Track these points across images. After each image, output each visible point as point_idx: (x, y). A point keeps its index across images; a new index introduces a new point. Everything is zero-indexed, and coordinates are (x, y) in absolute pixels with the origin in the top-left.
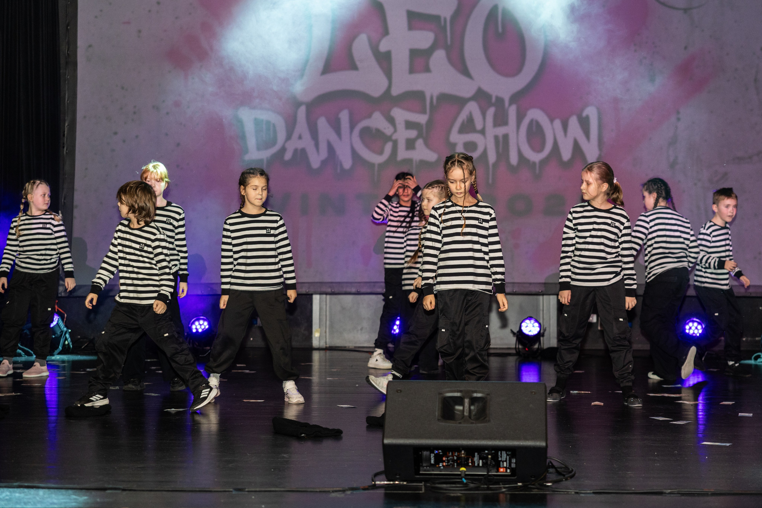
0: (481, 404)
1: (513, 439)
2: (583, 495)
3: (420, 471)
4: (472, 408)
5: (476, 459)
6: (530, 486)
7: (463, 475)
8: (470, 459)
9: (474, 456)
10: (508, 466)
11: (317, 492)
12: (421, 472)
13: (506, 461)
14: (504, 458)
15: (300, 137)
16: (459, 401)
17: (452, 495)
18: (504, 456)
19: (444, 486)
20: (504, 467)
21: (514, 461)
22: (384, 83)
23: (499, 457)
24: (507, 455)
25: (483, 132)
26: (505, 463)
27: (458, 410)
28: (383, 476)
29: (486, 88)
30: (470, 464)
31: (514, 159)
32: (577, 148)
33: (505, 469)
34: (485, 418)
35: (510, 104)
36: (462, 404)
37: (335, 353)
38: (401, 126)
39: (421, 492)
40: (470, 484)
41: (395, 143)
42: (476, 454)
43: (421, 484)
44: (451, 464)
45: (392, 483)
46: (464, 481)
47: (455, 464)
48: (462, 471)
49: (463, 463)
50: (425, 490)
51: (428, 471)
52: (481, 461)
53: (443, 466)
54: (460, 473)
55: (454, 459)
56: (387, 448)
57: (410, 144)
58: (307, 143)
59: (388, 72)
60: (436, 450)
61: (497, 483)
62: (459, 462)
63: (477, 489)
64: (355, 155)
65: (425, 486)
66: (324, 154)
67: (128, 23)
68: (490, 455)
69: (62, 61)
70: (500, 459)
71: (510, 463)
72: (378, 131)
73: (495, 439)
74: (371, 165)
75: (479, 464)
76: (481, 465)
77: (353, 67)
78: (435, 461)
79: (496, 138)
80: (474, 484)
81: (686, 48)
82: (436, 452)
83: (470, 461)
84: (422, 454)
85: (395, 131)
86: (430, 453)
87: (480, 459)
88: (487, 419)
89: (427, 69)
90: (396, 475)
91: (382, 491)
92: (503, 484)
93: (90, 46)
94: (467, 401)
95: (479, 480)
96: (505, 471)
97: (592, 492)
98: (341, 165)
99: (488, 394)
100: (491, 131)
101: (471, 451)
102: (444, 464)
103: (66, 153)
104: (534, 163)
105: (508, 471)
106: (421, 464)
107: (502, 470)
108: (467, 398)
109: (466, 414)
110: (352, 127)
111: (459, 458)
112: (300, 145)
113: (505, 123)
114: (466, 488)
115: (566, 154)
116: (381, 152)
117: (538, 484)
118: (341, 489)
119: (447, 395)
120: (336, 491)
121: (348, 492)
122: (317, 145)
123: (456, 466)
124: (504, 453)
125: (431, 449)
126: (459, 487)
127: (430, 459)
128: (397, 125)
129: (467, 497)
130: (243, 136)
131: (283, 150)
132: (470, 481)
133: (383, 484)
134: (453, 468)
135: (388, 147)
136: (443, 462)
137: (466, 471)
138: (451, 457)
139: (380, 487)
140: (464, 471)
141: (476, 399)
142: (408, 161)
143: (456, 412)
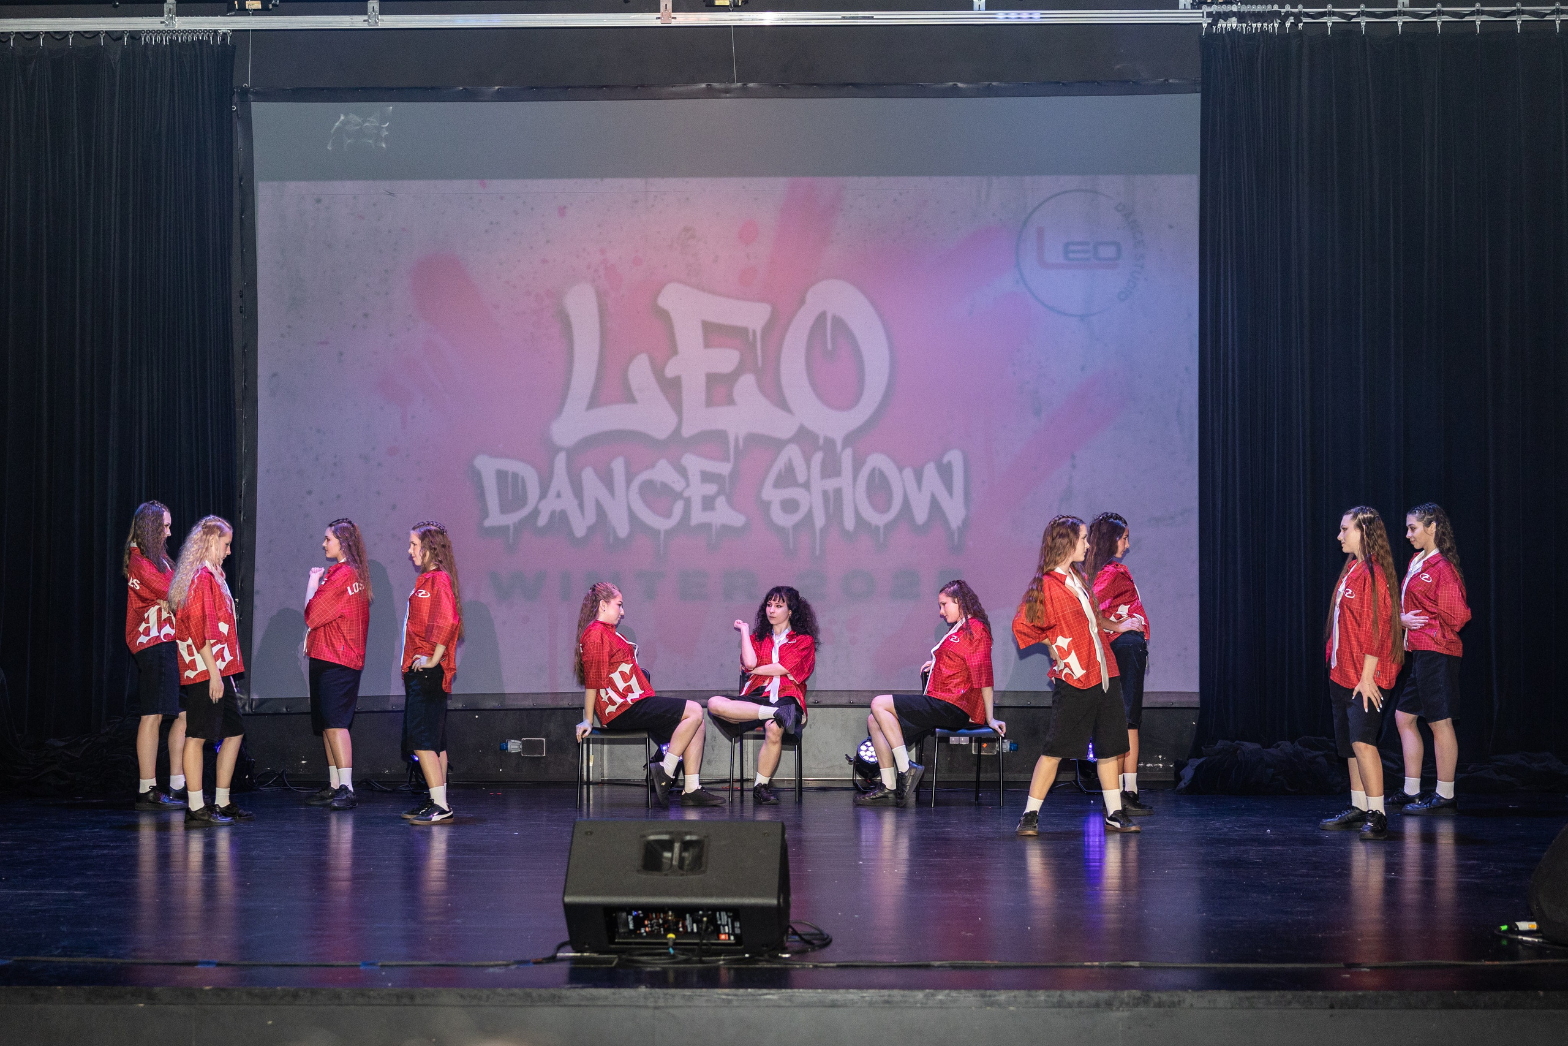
0: (697, 850)
1: (734, 895)
2: (822, 969)
3: (614, 939)
4: (685, 854)
5: (688, 922)
6: (757, 958)
7: (671, 943)
8: (681, 923)
9: (684, 919)
10: (731, 932)
11: (472, 966)
12: (616, 940)
13: (727, 925)
14: (724, 921)
15: (559, 495)
16: (668, 845)
17: (648, 969)
18: (723, 918)
19: (645, 958)
20: (725, 933)
21: (737, 924)
22: (672, 419)
23: (718, 919)
24: (728, 917)
25: (807, 486)
26: (726, 928)
27: (667, 858)
28: (569, 947)
29: (810, 425)
30: (681, 929)
31: (849, 523)
32: (935, 506)
33: (727, 935)
34: (700, 868)
35: (844, 446)
36: (671, 850)
37: (617, 788)
38: (695, 478)
39: (610, 966)
40: (679, 955)
41: (688, 502)
42: (688, 916)
43: (616, 956)
44: (655, 929)
45: (579, 954)
46: (671, 951)
47: (662, 929)
48: (670, 938)
49: (672, 927)
50: (617, 964)
51: (625, 939)
52: (695, 925)
53: (646, 931)
54: (665, 941)
55: (659, 922)
56: (569, 909)
57: (708, 503)
58: (568, 503)
59: (677, 405)
60: (635, 911)
61: (720, 955)
62: (666, 926)
63: (686, 961)
64: (633, 517)
65: (620, 959)
66: (591, 517)
67: (327, 343)
68: (705, 917)
69: (238, 396)
70: (719, 922)
71: (733, 928)
72: (664, 485)
73: (711, 895)
74: (655, 533)
75: (692, 929)
76: (695, 930)
77: (631, 399)
78: (635, 925)
79: (825, 493)
80: (687, 955)
81: (1083, 369)
82: (634, 913)
83: (680, 925)
84: (616, 917)
85: (688, 485)
86: (627, 915)
88: (704, 869)
89: (730, 401)
90: (585, 944)
91: (566, 966)
92: (725, 956)
93: (275, 375)
94: (677, 846)
95: (692, 951)
96: (727, 938)
97: (835, 965)
98: (615, 532)
99: (705, 837)
100: (819, 485)
101: (681, 911)
102: (647, 929)
103: (243, 519)
104: (877, 528)
105: (732, 938)
106: (617, 930)
107: (723, 937)
108: (678, 842)
109: (675, 863)
110: (629, 481)
111: (666, 921)
112: (558, 505)
113: (837, 473)
114: (673, 960)
115: (921, 515)
116: (668, 515)
117: (770, 956)
118: (505, 963)
119: (652, 838)
120: (496, 966)
121: (513, 967)
122: (581, 506)
123: (662, 932)
124: (723, 914)
125: (628, 909)
126: (664, 960)
127: (627, 924)
128: (690, 477)
129: (676, 971)
130: (481, 494)
131: (536, 513)
132: (681, 952)
133: (567, 957)
134: (658, 935)
135: (678, 508)
136: (646, 926)
137: (675, 939)
138: (655, 921)
139: (563, 959)
140: (672, 938)
141: (691, 842)
142: (706, 527)
143: (664, 860)
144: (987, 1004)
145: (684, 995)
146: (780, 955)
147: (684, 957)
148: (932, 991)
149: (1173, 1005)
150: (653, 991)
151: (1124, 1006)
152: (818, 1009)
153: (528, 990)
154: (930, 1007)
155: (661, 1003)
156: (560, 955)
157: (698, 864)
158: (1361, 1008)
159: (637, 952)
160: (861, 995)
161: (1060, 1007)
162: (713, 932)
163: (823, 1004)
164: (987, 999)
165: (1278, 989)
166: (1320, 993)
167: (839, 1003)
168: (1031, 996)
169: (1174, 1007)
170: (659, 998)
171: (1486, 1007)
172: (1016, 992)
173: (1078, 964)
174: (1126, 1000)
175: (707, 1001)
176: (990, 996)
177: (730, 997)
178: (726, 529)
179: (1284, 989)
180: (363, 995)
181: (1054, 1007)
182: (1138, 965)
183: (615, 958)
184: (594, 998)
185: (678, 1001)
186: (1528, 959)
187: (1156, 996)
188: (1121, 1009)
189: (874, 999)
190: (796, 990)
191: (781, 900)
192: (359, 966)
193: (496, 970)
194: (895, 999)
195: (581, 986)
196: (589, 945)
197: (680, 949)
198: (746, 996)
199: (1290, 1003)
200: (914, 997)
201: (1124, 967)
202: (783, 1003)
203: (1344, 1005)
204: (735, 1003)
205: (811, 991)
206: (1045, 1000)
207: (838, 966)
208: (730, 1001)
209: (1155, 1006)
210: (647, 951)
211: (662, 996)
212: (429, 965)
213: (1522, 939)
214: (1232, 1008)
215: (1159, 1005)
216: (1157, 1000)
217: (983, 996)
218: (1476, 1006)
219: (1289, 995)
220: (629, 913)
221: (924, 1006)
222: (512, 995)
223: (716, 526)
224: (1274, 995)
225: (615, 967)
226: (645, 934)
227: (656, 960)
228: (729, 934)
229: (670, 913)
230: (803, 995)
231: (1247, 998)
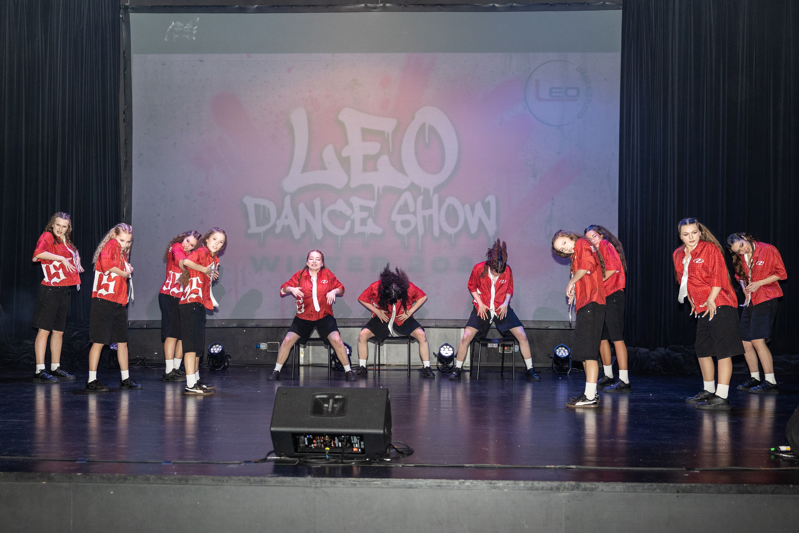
1: (361, 428)
2: (406, 467)
4: (335, 405)
5: (336, 441)
6: (372, 461)
7: (327, 453)
8: (332, 442)
9: (334, 440)
10: (359, 447)
11: (221, 464)
12: (298, 451)
13: (357, 443)
14: (355, 441)
15: (286, 217)
16: (326, 401)
17: (314, 466)
18: (355, 440)
19: (313, 460)
20: (356, 448)
21: (362, 443)
22: (345, 178)
23: (352, 440)
24: (357, 439)
25: (414, 213)
26: (357, 445)
27: (326, 407)
28: (274, 454)
29: (417, 182)
30: (333, 445)
31: (436, 233)
32: (481, 224)
33: (357, 449)
35: (434, 193)
36: (328, 403)
37: (316, 369)
38: (357, 209)
39: (294, 464)
40: (331, 460)
41: (353, 221)
42: (336, 438)
43: (297, 459)
44: (319, 445)
45: (279, 458)
46: (327, 457)
47: (323, 445)
48: (327, 450)
49: (328, 444)
50: (298, 463)
51: (303, 450)
52: (340, 443)
53: (314, 446)
54: (324, 451)
55: (321, 441)
56: (273, 434)
57: (364, 222)
58: (291, 221)
59: (348, 171)
60: (308, 435)
61: (353, 459)
62: (325, 443)
63: (335, 462)
64: (324, 228)
65: (300, 461)
66: (303, 229)
68: (345, 439)
70: (353, 442)
71: (360, 444)
72: (341, 212)
73: (348, 427)
74: (336, 237)
75: (339, 445)
76: (340, 446)
77: (324, 167)
78: (308, 443)
79: (424, 217)
80: (335, 459)
81: (559, 153)
82: (308, 437)
83: (332, 443)
84: (298, 438)
85: (353, 213)
86: (304, 437)
87: (339, 442)
88: (344, 414)
89: (375, 169)
90: (282, 452)
91: (271, 464)
92: (356, 460)
93: (141, 154)
94: (331, 401)
95: (338, 456)
96: (357, 450)
97: (413, 465)
98: (315, 237)
99: (346, 397)
100: (421, 213)
101: (332, 436)
102: (315, 445)
104: (451, 235)
105: (360, 450)
106: (298, 445)
107: (355, 449)
108: (332, 399)
109: (330, 410)
110: (323, 210)
111: (324, 441)
112: (286, 223)
113: (430, 207)
114: (328, 462)
115: (473, 229)
116: (343, 227)
117: (380, 460)
118: (238, 462)
119: (318, 397)
120: (234, 463)
121: (243, 464)
122: (298, 223)
123: (323, 447)
124: (355, 437)
125: (305, 434)
126: (324, 461)
127: (304, 442)
128: (354, 208)
129: (330, 468)
130: (246, 216)
131: (275, 226)
132: (332, 457)
133: (272, 459)
134: (321, 448)
135: (348, 224)
136: (314, 443)
137: (330, 450)
138: (319, 440)
139: (270, 461)
140: (328, 450)
141: (338, 399)
142: (362, 234)
143: (324, 408)
144: (492, 488)
145: (331, 481)
146: (385, 459)
147: (334, 460)
148: (463, 480)
149: (592, 490)
150: (315, 479)
151: (566, 490)
152: (403, 489)
153: (248, 477)
154: (463, 489)
155: (319, 485)
156: (269, 458)
157: (342, 411)
158: (694, 493)
159: (309, 457)
160: (425, 482)
161: (531, 490)
162: (349, 447)
163: (405, 487)
164: (492, 485)
165: (649, 482)
166: (672, 484)
167: (414, 487)
168: (516, 484)
169: (593, 491)
170: (318, 482)
171: (761, 493)
172: (508, 482)
173: (543, 466)
174: (567, 486)
175: (343, 484)
176: (494, 484)
177: (355, 482)
178: (373, 235)
179: (652, 482)
180: (161, 479)
181: (529, 490)
182: (575, 468)
183: (297, 460)
184: (282, 482)
185: (328, 484)
186: (785, 467)
187: (583, 485)
188: (564, 491)
189: (432, 484)
190: (391, 479)
191: (386, 431)
192: (162, 463)
193: (233, 466)
194: (443, 484)
195: (276, 475)
196: (284, 453)
197: (332, 456)
198: (364, 481)
199: (655, 489)
200: (453, 483)
201: (567, 468)
202: (383, 486)
203: (685, 491)
204: (358, 486)
205: (398, 479)
206: (524, 486)
207: (415, 466)
208: (355, 485)
209: (582, 490)
210: (314, 457)
211: (319, 481)
212: (199, 463)
213: (782, 456)
214: (624, 492)
215: (585, 489)
216: (583, 487)
217: (490, 483)
218: (755, 492)
219: (655, 485)
220: (305, 436)
221: (459, 489)
222: (240, 480)
223: (368, 234)
224: (646, 485)
225: (297, 465)
226: (314, 448)
227: (318, 461)
228: (358, 448)
229: (327, 437)
230: (395, 482)
231: (632, 486)
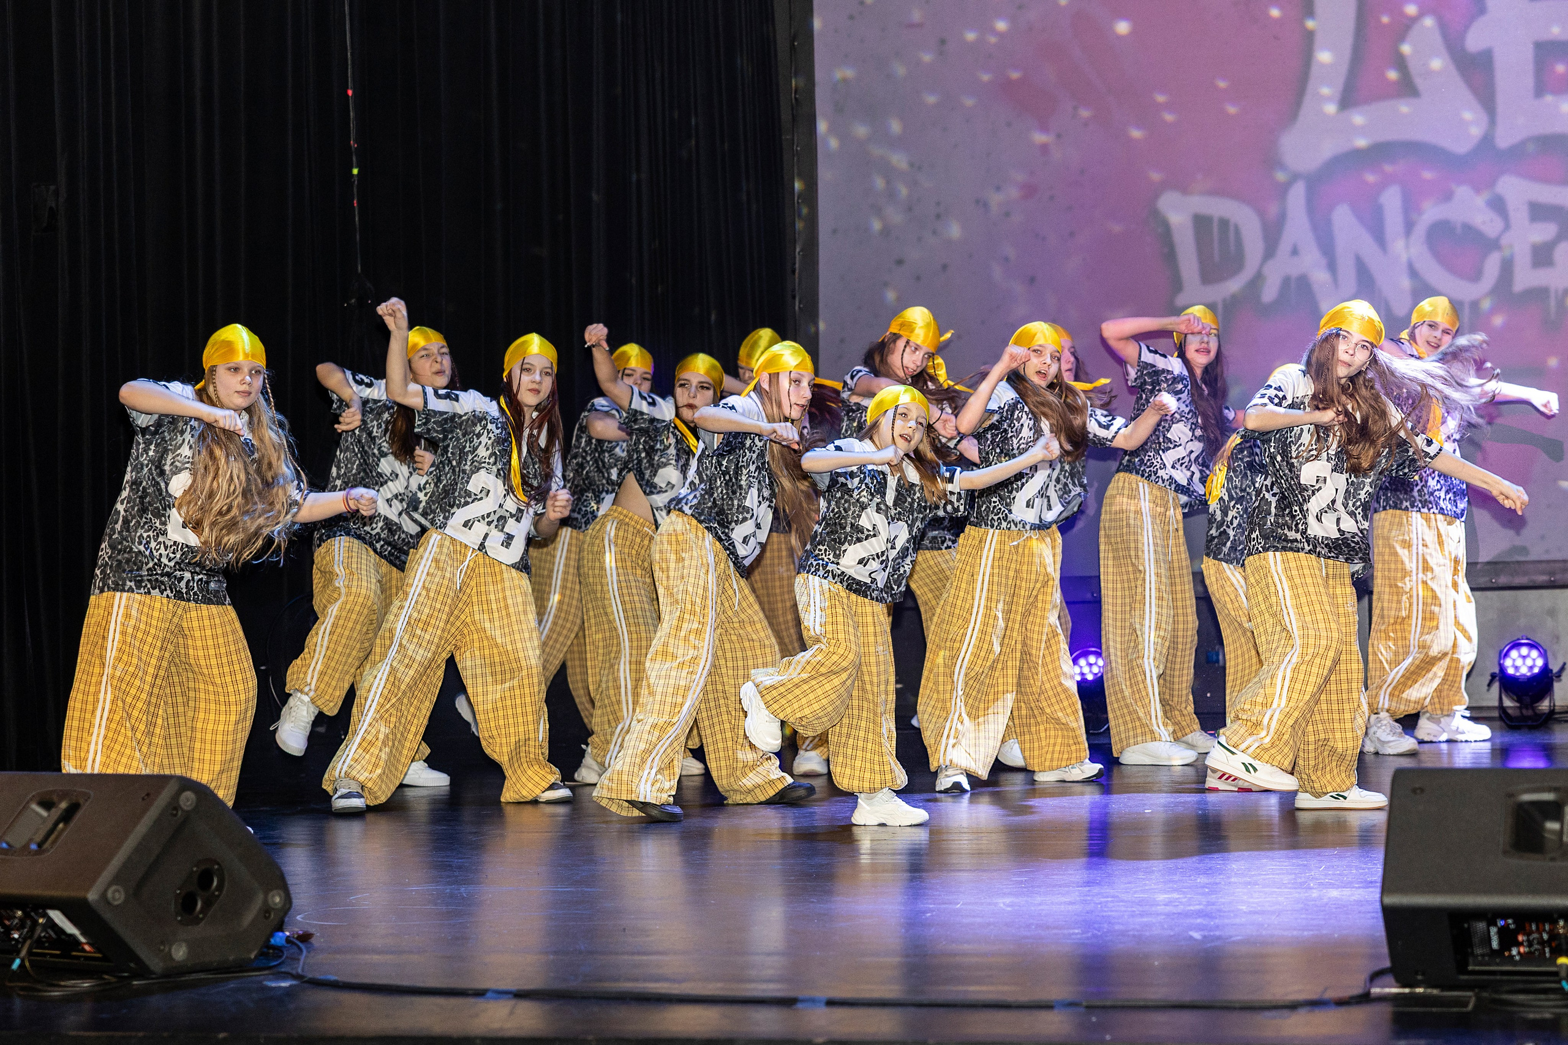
3: (1467, 965)
7: (1563, 974)
12: (1470, 968)
15: (1295, 252)
16: (1553, 811)
17: (1531, 1016)
19: (1521, 997)
22: (1478, 120)
27: (1554, 832)
28: (1390, 978)
36: (1559, 817)
38: (1519, 214)
39: (1464, 1010)
41: (1508, 255)
44: (1536, 950)
45: (1406, 990)
47: (1547, 950)
48: (1561, 965)
49: (1564, 947)
50: (1475, 1007)
51: (1485, 965)
53: (1519, 953)
54: (1556, 970)
55: (1542, 937)
56: (1391, 915)
57: (1542, 256)
58: (1311, 262)
59: (1486, 97)
60: (1502, 919)
62: (1553, 944)
64: (1417, 283)
65: (1479, 999)
67: (920, 26)
69: (785, 115)
72: (1468, 228)
77: (1411, 91)
78: (1500, 943)
82: (1501, 923)
84: (1469, 928)
85: (1507, 226)
86: (1488, 926)
90: (1417, 973)
91: (1383, 1009)
102: (1522, 950)
103: (799, 308)
106: (1469, 950)
110: (1409, 227)
111: (1553, 936)
112: (1294, 269)
116: (1475, 276)
121: (1300, 1011)
122: (1332, 266)
123: (1548, 955)
125: (1489, 916)
126: (1554, 1000)
127: (1489, 940)
128: (1512, 214)
130: (1170, 255)
131: (1257, 280)
133: (1388, 994)
134: (1541, 959)
135: (1492, 266)
136: (1519, 944)
138: (1535, 935)
139: (1378, 998)
142: (1539, 294)
143: (1548, 835)
156: (1376, 990)
159: (1506, 988)
183: (1471, 996)
196: (1425, 974)
210: (1520, 986)
220: (1491, 923)
223: (1556, 291)
225: (1473, 1011)
227: (1540, 1000)
229: (1561, 923)
